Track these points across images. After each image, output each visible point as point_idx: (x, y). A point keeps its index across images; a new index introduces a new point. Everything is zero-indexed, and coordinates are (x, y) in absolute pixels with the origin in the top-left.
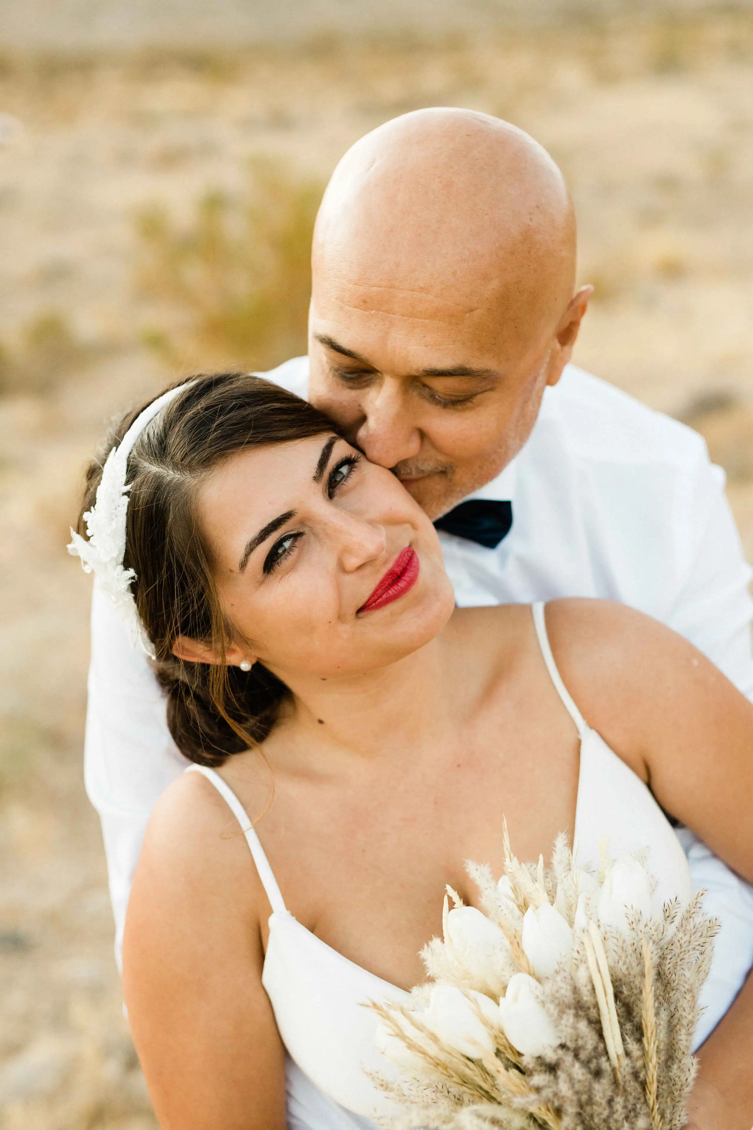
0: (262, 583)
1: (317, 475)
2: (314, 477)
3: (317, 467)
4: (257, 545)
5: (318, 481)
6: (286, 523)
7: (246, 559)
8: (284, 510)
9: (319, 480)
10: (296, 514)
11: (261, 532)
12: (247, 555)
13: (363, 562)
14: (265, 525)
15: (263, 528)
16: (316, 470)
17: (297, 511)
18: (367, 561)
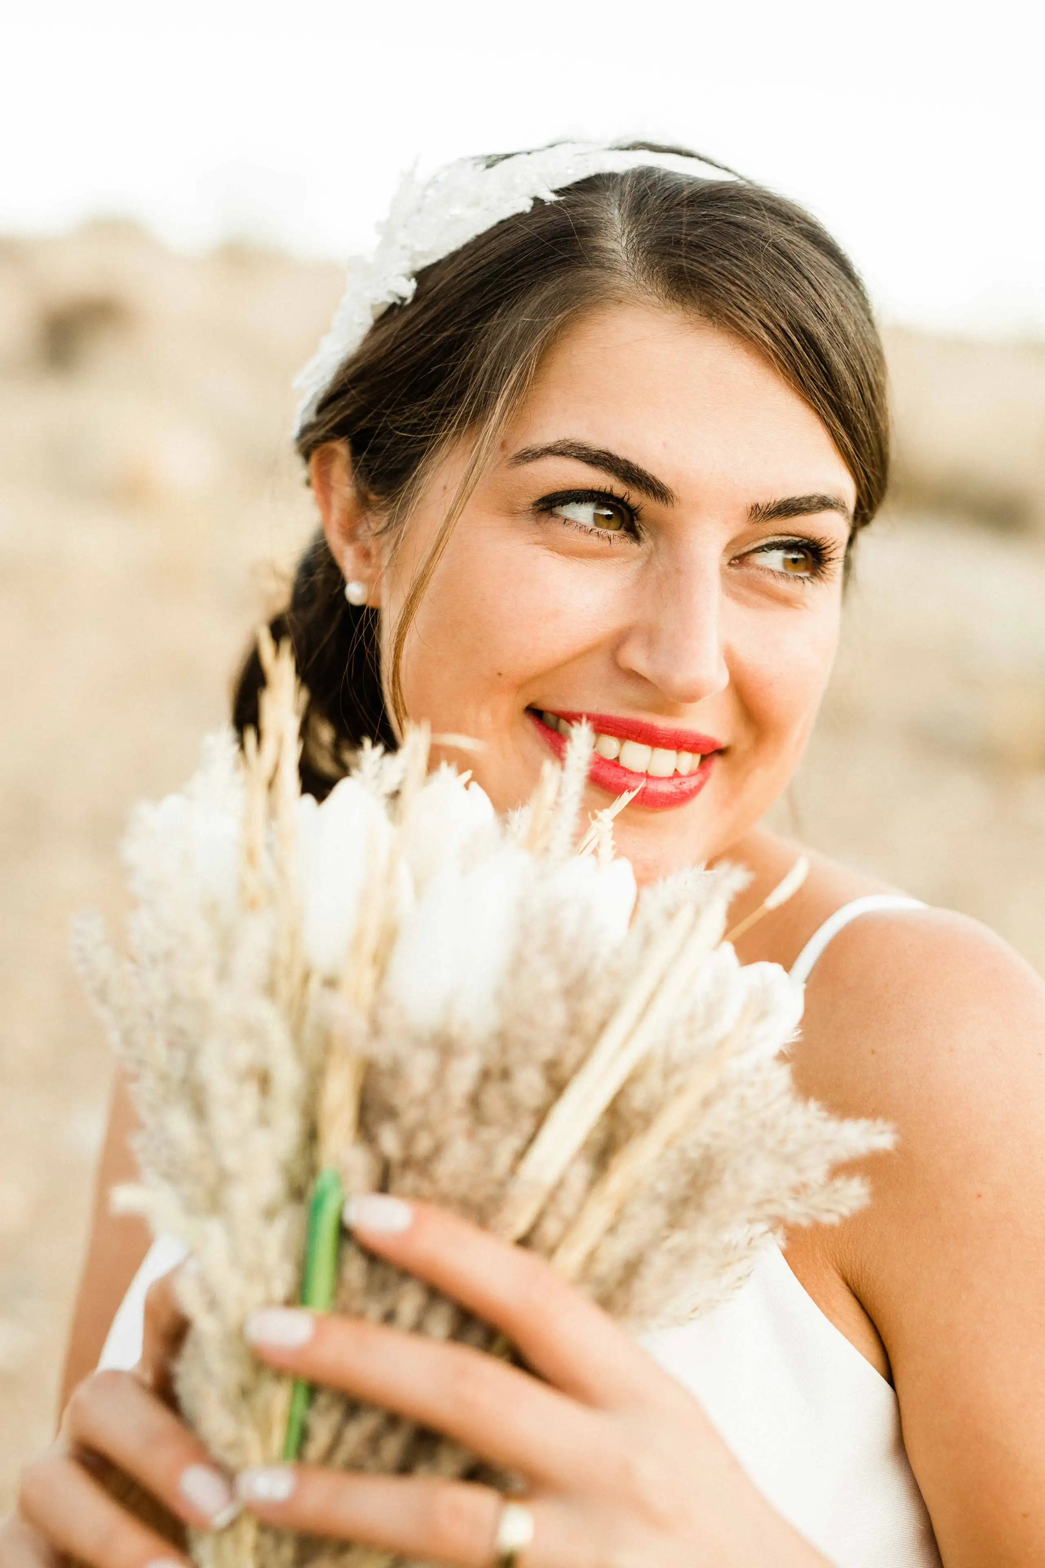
0: (512, 513)
1: (764, 509)
2: (757, 506)
3: (778, 500)
4: (576, 457)
5: (753, 517)
6: (644, 495)
7: (542, 454)
8: (665, 479)
9: (756, 517)
10: (670, 504)
11: (604, 453)
12: (549, 451)
13: (648, 675)
14: (621, 453)
15: (613, 453)
16: (772, 501)
17: (676, 504)
18: (651, 681)
